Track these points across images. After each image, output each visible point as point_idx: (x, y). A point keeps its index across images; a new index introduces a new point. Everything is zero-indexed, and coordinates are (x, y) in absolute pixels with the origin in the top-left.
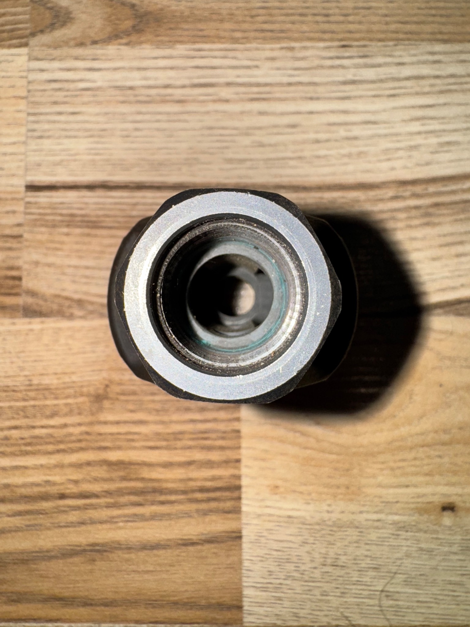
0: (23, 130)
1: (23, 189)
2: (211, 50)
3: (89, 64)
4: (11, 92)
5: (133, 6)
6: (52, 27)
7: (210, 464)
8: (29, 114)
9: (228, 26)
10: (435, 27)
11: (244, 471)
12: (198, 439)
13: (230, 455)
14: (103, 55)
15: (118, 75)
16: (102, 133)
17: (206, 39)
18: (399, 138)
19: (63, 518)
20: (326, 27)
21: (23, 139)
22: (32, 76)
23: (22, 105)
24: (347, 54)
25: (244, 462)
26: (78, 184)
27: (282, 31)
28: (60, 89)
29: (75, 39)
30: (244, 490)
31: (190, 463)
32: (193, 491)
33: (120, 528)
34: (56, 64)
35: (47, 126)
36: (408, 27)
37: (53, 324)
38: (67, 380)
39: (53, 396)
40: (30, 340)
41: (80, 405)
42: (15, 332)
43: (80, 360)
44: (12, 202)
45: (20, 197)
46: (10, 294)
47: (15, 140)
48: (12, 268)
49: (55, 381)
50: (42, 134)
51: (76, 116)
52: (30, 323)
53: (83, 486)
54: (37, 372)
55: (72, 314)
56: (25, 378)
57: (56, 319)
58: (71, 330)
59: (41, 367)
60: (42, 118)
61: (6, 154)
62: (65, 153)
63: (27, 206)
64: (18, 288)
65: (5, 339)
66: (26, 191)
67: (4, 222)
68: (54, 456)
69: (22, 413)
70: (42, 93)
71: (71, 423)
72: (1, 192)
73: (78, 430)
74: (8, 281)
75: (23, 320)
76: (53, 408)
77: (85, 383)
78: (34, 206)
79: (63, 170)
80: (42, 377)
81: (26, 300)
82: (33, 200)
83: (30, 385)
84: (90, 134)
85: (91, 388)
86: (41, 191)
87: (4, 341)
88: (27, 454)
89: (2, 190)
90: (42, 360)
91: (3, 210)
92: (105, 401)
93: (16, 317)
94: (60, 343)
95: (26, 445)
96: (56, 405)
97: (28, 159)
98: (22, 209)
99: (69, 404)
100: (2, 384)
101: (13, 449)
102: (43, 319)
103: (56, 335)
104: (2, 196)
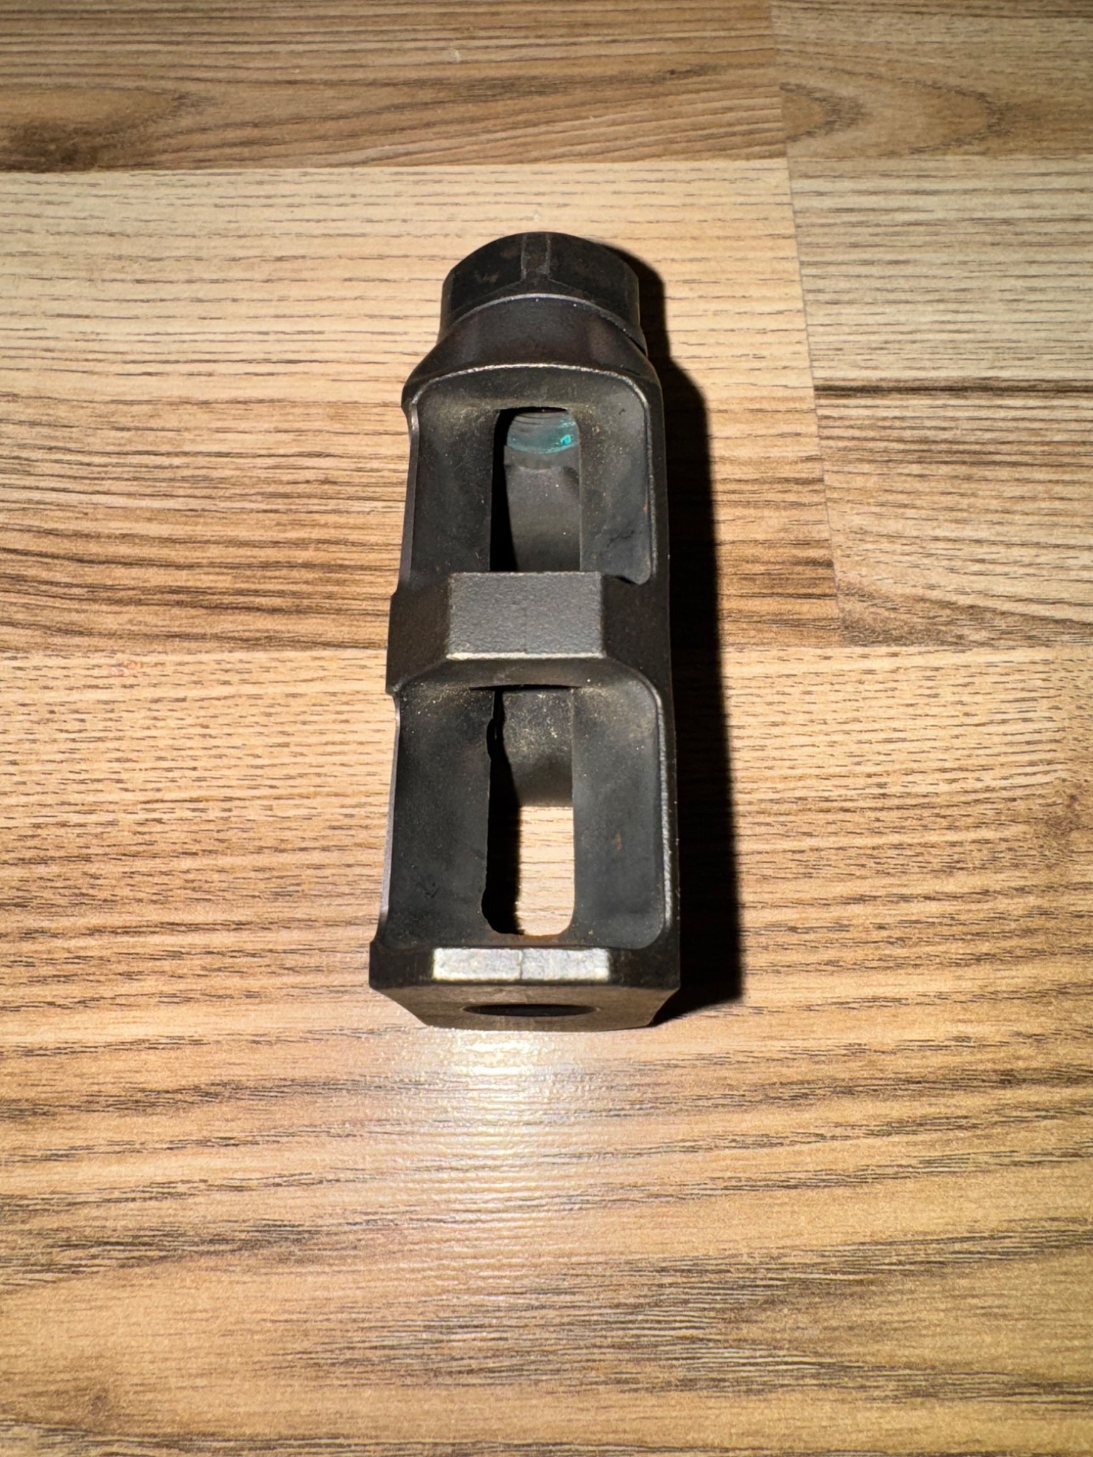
0: (796, 290)
1: (812, 392)
3: (914, 185)
4: (761, 229)
5: (982, 96)
6: (829, 126)
8: (803, 264)
14: (937, 169)
15: (975, 201)
16: (961, 296)
19: (1021, 1139)
21: (800, 305)
22: (800, 203)
23: (788, 249)
26: (926, 384)
28: (860, 224)
29: (877, 145)
34: (847, 185)
35: (843, 284)
37: (919, 661)
38: (971, 784)
39: (944, 823)
40: (868, 695)
41: (1015, 845)
42: (830, 678)
43: (996, 739)
44: (789, 416)
45: (805, 407)
46: (809, 596)
47: (782, 306)
48: (807, 544)
49: (944, 788)
50: (835, 297)
51: (902, 267)
52: (865, 656)
53: (1061, 1051)
54: (897, 767)
55: (960, 637)
56: (870, 781)
57: (923, 649)
58: (963, 672)
59: (904, 756)
60: (832, 269)
61: (764, 331)
62: (889, 328)
63: (824, 423)
64: (827, 584)
65: (809, 693)
66: (818, 397)
67: (775, 453)
68: (969, 972)
69: (871, 863)
70: (826, 230)
71: (998, 888)
72: (762, 398)
73: (1017, 906)
74: (800, 568)
75: (847, 651)
76: (949, 851)
77: (1019, 792)
78: (837, 424)
79: (892, 358)
80: (910, 778)
81: (848, 606)
82: (834, 413)
83: (884, 795)
84: (936, 296)
85: (1036, 804)
86: (849, 396)
87: (808, 699)
88: (899, 966)
89: (765, 393)
90: (904, 740)
91: (772, 431)
92: (1075, 835)
93: (829, 644)
94: (942, 701)
95: (892, 943)
96: (953, 844)
97: (811, 339)
98: (814, 429)
99: (987, 841)
100: (814, 794)
101: (860, 954)
102: (895, 649)
103: (930, 684)
104: (765, 405)
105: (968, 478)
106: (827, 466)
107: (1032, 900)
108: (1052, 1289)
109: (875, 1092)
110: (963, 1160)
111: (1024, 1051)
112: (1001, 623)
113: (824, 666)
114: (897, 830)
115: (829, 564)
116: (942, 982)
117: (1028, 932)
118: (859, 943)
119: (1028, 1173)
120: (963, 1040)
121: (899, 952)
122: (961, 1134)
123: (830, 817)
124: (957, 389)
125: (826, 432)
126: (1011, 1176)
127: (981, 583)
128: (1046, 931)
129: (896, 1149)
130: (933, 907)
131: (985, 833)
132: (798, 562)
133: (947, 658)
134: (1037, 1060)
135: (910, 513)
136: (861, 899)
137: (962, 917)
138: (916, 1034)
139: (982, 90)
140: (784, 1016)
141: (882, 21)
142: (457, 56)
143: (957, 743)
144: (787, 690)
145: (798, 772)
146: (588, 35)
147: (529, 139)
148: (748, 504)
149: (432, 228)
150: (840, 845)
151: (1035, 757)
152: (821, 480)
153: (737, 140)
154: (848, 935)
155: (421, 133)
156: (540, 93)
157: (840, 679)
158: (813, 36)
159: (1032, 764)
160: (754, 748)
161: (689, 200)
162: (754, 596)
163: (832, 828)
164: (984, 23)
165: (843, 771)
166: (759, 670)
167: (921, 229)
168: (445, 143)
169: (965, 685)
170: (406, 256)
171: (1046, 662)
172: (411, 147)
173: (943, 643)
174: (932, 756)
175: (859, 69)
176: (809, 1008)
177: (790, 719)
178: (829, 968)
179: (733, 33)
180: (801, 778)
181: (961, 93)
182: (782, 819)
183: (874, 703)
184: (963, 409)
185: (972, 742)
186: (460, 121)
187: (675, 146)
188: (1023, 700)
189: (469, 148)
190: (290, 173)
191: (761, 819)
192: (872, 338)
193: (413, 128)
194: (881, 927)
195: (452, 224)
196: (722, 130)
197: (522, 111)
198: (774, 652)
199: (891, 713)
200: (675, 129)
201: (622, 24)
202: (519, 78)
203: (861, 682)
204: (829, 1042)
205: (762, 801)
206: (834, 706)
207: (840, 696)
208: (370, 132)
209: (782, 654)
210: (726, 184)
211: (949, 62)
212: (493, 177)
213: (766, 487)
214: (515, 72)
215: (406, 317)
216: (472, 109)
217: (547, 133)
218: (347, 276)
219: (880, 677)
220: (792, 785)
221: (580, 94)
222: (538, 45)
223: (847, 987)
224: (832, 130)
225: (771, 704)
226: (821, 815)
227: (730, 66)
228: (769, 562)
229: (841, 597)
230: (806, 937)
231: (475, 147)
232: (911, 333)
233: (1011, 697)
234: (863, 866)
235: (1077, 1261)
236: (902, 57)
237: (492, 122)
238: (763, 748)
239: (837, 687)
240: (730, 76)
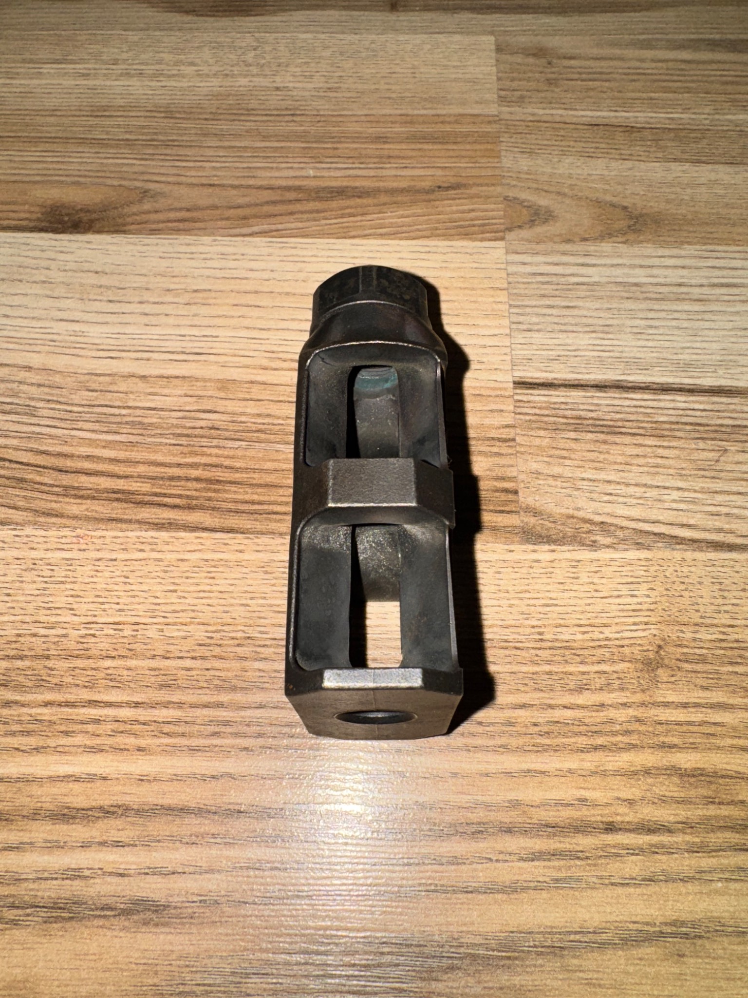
0: (506, 322)
1: (511, 385)
2: (727, 252)
3: (581, 260)
4: (487, 284)
5: (625, 208)
6: (532, 223)
8: (510, 306)
9: (741, 229)
14: (596, 251)
15: (618, 271)
16: (606, 329)
17: (720, 241)
19: (615, 869)
21: (508, 331)
22: (511, 269)
23: (502, 297)
26: (582, 382)
28: (547, 283)
29: (560, 235)
34: (540, 259)
35: (535, 319)
37: (568, 555)
38: (597, 635)
39: (578, 659)
40: (535, 575)
41: (622, 675)
42: (512, 564)
43: (614, 607)
44: (497, 399)
45: (507, 394)
46: (502, 512)
47: (496, 331)
48: (503, 479)
49: (579, 637)
50: (530, 327)
51: (571, 310)
52: (534, 551)
53: (645, 811)
54: (551, 622)
55: (595, 542)
56: (533, 630)
57: (571, 548)
58: (595, 563)
59: (555, 616)
60: (528, 310)
61: (485, 347)
62: (561, 347)
63: (518, 404)
64: (513, 505)
65: (499, 573)
66: (515, 388)
67: (487, 422)
68: (588, 756)
69: (531, 683)
70: (526, 286)
71: (610, 703)
72: (481, 387)
73: (621, 715)
74: (497, 494)
75: (524, 547)
76: (580, 677)
77: (626, 642)
78: (526, 405)
79: (562, 366)
80: (559, 630)
81: (526, 520)
82: (525, 398)
83: (542, 640)
84: (591, 328)
85: (636, 650)
86: (534, 388)
87: (498, 576)
88: (546, 751)
89: (483, 384)
90: (556, 605)
91: (485, 408)
92: (660, 671)
93: (513, 543)
94: (581, 582)
95: (541, 735)
96: (584, 673)
97: (513, 352)
98: (511, 408)
99: (605, 673)
100: (498, 637)
101: (521, 741)
102: (553, 547)
103: (574, 570)
104: (483, 392)
105: (605, 442)
106: (518, 431)
108: (631, 969)
109: (525, 832)
110: (579, 880)
111: (621, 810)
112: (620, 534)
113: (509, 556)
114: (549, 662)
115: (516, 492)
116: (572, 762)
117: (627, 732)
118: (521, 735)
119: (620, 890)
120: (583, 800)
121: (547, 741)
122: (578, 863)
123: (507, 652)
124: (600, 387)
125: (519, 410)
126: (608, 892)
127: (609, 508)
128: (639, 733)
129: (538, 871)
130: (569, 713)
131: (603, 667)
132: (497, 491)
133: (585, 555)
134: (629, 816)
135: (567, 462)
136: (523, 706)
137: (587, 721)
138: (553, 795)
139: (625, 204)
140: (470, 779)
141: (567, 161)
142: (311, 173)
143: (588, 608)
145: (489, 622)
146: (390, 163)
147: (351, 224)
149: (289, 276)
150: (513, 670)
151: (637, 620)
152: (514, 440)
153: (476, 229)
154: (514, 729)
155: (287, 218)
156: (359, 197)
157: (519, 565)
158: (526, 168)
159: (635, 624)
161: (444, 265)
163: (508, 659)
164: (629, 164)
165: (517, 623)
167: (585, 287)
168: (300, 225)
169: (596, 572)
170: (272, 292)
171: (647, 560)
172: (280, 227)
173: (583, 545)
174: (573, 616)
175: (552, 189)
176: (487, 775)
177: (486, 588)
178: (501, 749)
179: (477, 165)
180: (490, 627)
181: (613, 205)
183: (539, 581)
184: (604, 399)
185: (598, 608)
186: (311, 212)
187: (438, 232)
188: (632, 583)
189: (314, 228)
190: (206, 239)
192: (551, 353)
193: (281, 215)
194: (535, 725)
195: (300, 274)
196: (467, 223)
197: (348, 207)
199: (549, 588)
200: (438, 221)
201: (411, 157)
202: (347, 187)
203: (531, 567)
204: (498, 798)
206: (514, 582)
207: (518, 575)
208: (255, 216)
209: (483, 547)
210: (468, 256)
211: (607, 187)
212: (327, 247)
213: (480, 442)
214: (345, 184)
215: (269, 329)
216: (317, 205)
217: (361, 221)
218: (236, 303)
219: (543, 565)
221: (383, 198)
222: (360, 168)
223: (511, 762)
224: (534, 225)
226: (502, 651)
227: (475, 184)
229: (522, 513)
230: (488, 729)
231: (318, 228)
232: (575, 351)
233: (624, 581)
234: (526, 684)
235: (649, 950)
236: (579, 183)
237: (329, 213)
239: (516, 570)
240: (474, 190)
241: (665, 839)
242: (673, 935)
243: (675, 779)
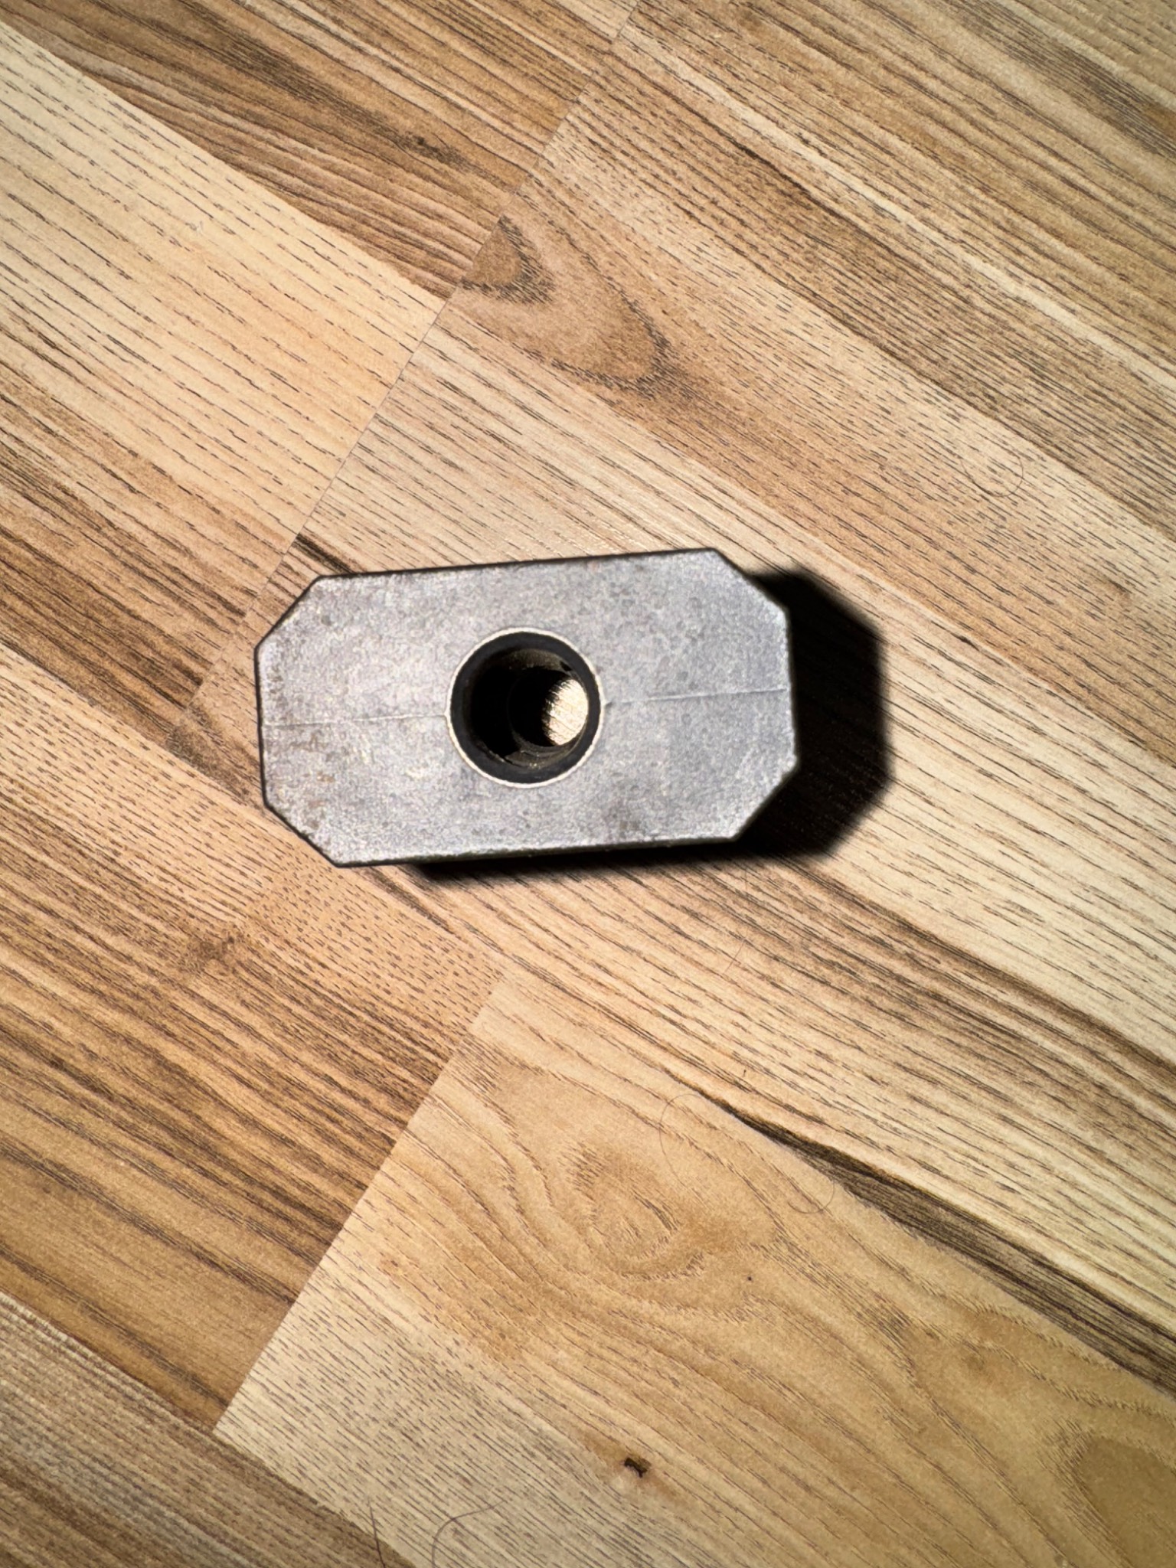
0: (352, 439)
1: (292, 538)
2: (741, 503)
3: (527, 397)
4: (371, 362)
5: (663, 343)
6: (507, 291)
7: (315, 1163)
8: (376, 416)
9: (796, 479)
10: (1135, 707)
11: (360, 1207)
12: (320, 1112)
13: (357, 1170)
14: (559, 396)
15: (563, 447)
17: (749, 482)
18: (950, 851)
19: (38, 1097)
20: (958, 588)
21: (343, 455)
22: (421, 356)
23: (376, 395)
24: (959, 658)
25: (368, 1194)
27: (880, 549)
28: (452, 408)
29: (532, 337)
30: (342, 1234)
31: (284, 1141)
32: (263, 1186)
33: (116, 1168)
34: (474, 362)
35: (393, 458)
36: (1091, 678)
37: (205, 789)
38: (174, 890)
39: (137, 901)
40: (153, 790)
41: (170, 943)
42: (137, 763)
43: (214, 873)
44: (262, 547)
45: (278, 547)
46: (166, 696)
48: (194, 656)
49: (155, 881)
50: (378, 465)
51: (452, 470)
52: (171, 763)
53: (100, 1070)
54: (135, 848)
55: (246, 792)
56: (111, 845)
57: (214, 783)
58: (229, 817)
59: (145, 845)
60: (394, 437)
61: (297, 460)
62: (396, 521)
63: (284, 570)
64: (186, 696)
65: (116, 763)
66: (294, 545)
67: (228, 571)
68: (82, 995)
69: (72, 895)
70: (421, 396)
71: (139, 960)
72: (254, 519)
73: (143, 978)
74: (176, 672)
75: (163, 752)
76: (126, 920)
77: (200, 915)
78: (291, 577)
79: (376, 548)
80: (138, 861)
81: (187, 722)
82: (297, 566)
83: (112, 860)
84: (455, 515)
85: (204, 928)
86: (317, 559)
87: (112, 767)
88: (43, 964)
89: (259, 516)
90: (153, 835)
91: (239, 552)
92: (213, 962)
93: (154, 740)
94: (198, 825)
95: (49, 949)
96: (132, 917)
97: (329, 491)
98: (270, 570)
99: (155, 930)
100: (68, 830)
101: (25, 942)
102: (194, 771)
103: (200, 809)
104: (252, 528)
106: (257, 606)
107: (153, 981)
111: (79, 1056)
113: (139, 752)
114: (104, 886)
115: (198, 682)
116: (60, 989)
117: (137, 997)
118: (28, 935)
119: (29, 1115)
120: (48, 1027)
121: (50, 957)
122: (7, 1073)
123: (69, 851)
125: (278, 579)
126: (19, 1110)
128: (148, 1003)
130: (91, 945)
131: (158, 924)
132: (178, 666)
133: (225, 801)
134: (83, 1066)
136: (50, 912)
137: (103, 962)
138: (23, 1006)
139: (668, 336)
141: (648, 202)
143: (187, 859)
144: (103, 752)
145: (70, 810)
146: (379, 47)
147: (249, 139)
148: (177, 599)
149: (110, 186)
150: (62, 872)
151: (229, 900)
152: (242, 614)
153: (420, 255)
154: (26, 927)
155: (163, 72)
156: (293, 92)
157: (144, 768)
158: (574, 179)
159: (223, 903)
160: (53, 776)
161: (334, 293)
162: (129, 671)
163: (65, 859)
164: (736, 263)
165: (99, 828)
166: (94, 726)
167: (497, 445)
168: (176, 97)
169: (222, 826)
170: (72, 202)
171: (289, 846)
172: (147, 84)
173: (231, 788)
174: (163, 856)
175: (583, 245)
177: (90, 772)
179: (508, 130)
180: (68, 815)
181: (649, 329)
182: (37, 832)
183: (153, 798)
185: (196, 864)
186: (205, 80)
187: (365, 228)
188: (253, 860)
189: (193, 115)
190: (29, 46)
191: (24, 824)
192: (377, 520)
193: (160, 61)
195: (128, 191)
196: (415, 236)
197: (262, 102)
198: (113, 721)
199: (158, 811)
200: (377, 209)
201: (419, 54)
202: (286, 60)
203: (156, 779)
205: (33, 813)
206: (125, 783)
207: (135, 779)
208: (122, 43)
209: (118, 725)
210: (377, 296)
211: (667, 288)
212: (193, 163)
213: (201, 594)
214: (287, 51)
215: (36, 265)
216: (222, 72)
218: (14, 192)
219: (170, 784)
220: (60, 815)
221: (326, 116)
222: (328, 31)
224: (507, 296)
225: (85, 754)
226: (64, 847)
227: (476, 167)
228: (159, 653)
229: (189, 711)
231: (198, 119)
232: (409, 535)
233: (245, 853)
234: (66, 893)
235: (20, 1171)
236: (632, 256)
237: (231, 98)
238: (58, 780)
239: (137, 772)
240: (468, 179)
241: (102, 1102)
242: (51, 1173)
243: (150, 1062)
